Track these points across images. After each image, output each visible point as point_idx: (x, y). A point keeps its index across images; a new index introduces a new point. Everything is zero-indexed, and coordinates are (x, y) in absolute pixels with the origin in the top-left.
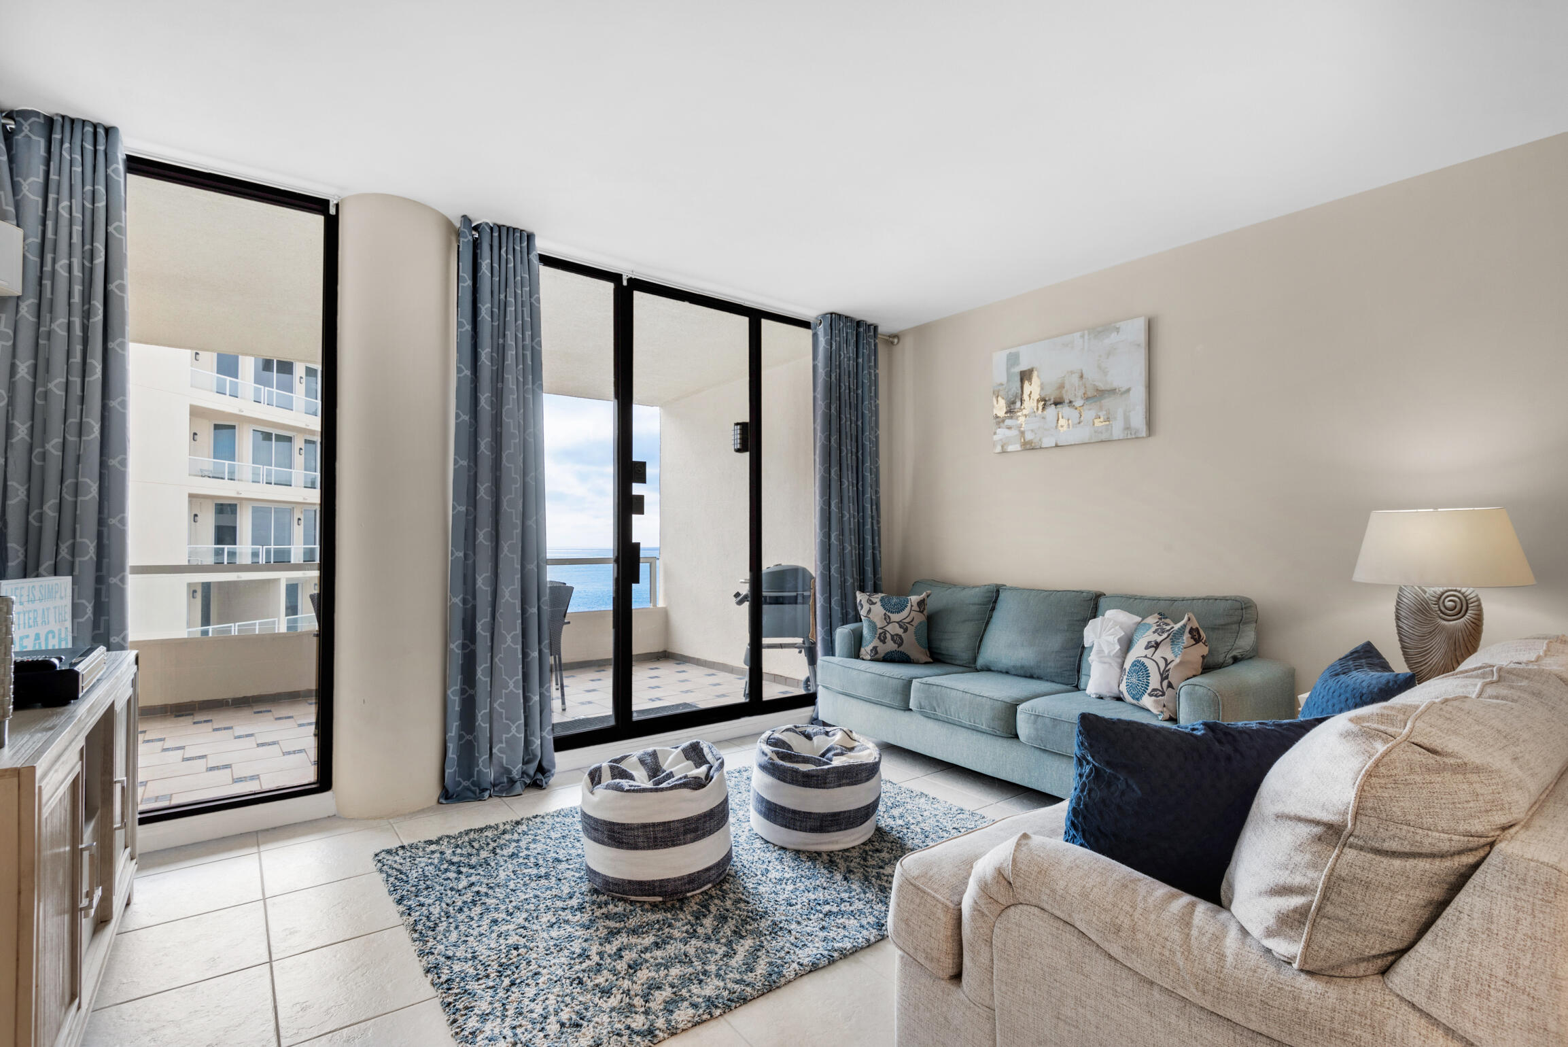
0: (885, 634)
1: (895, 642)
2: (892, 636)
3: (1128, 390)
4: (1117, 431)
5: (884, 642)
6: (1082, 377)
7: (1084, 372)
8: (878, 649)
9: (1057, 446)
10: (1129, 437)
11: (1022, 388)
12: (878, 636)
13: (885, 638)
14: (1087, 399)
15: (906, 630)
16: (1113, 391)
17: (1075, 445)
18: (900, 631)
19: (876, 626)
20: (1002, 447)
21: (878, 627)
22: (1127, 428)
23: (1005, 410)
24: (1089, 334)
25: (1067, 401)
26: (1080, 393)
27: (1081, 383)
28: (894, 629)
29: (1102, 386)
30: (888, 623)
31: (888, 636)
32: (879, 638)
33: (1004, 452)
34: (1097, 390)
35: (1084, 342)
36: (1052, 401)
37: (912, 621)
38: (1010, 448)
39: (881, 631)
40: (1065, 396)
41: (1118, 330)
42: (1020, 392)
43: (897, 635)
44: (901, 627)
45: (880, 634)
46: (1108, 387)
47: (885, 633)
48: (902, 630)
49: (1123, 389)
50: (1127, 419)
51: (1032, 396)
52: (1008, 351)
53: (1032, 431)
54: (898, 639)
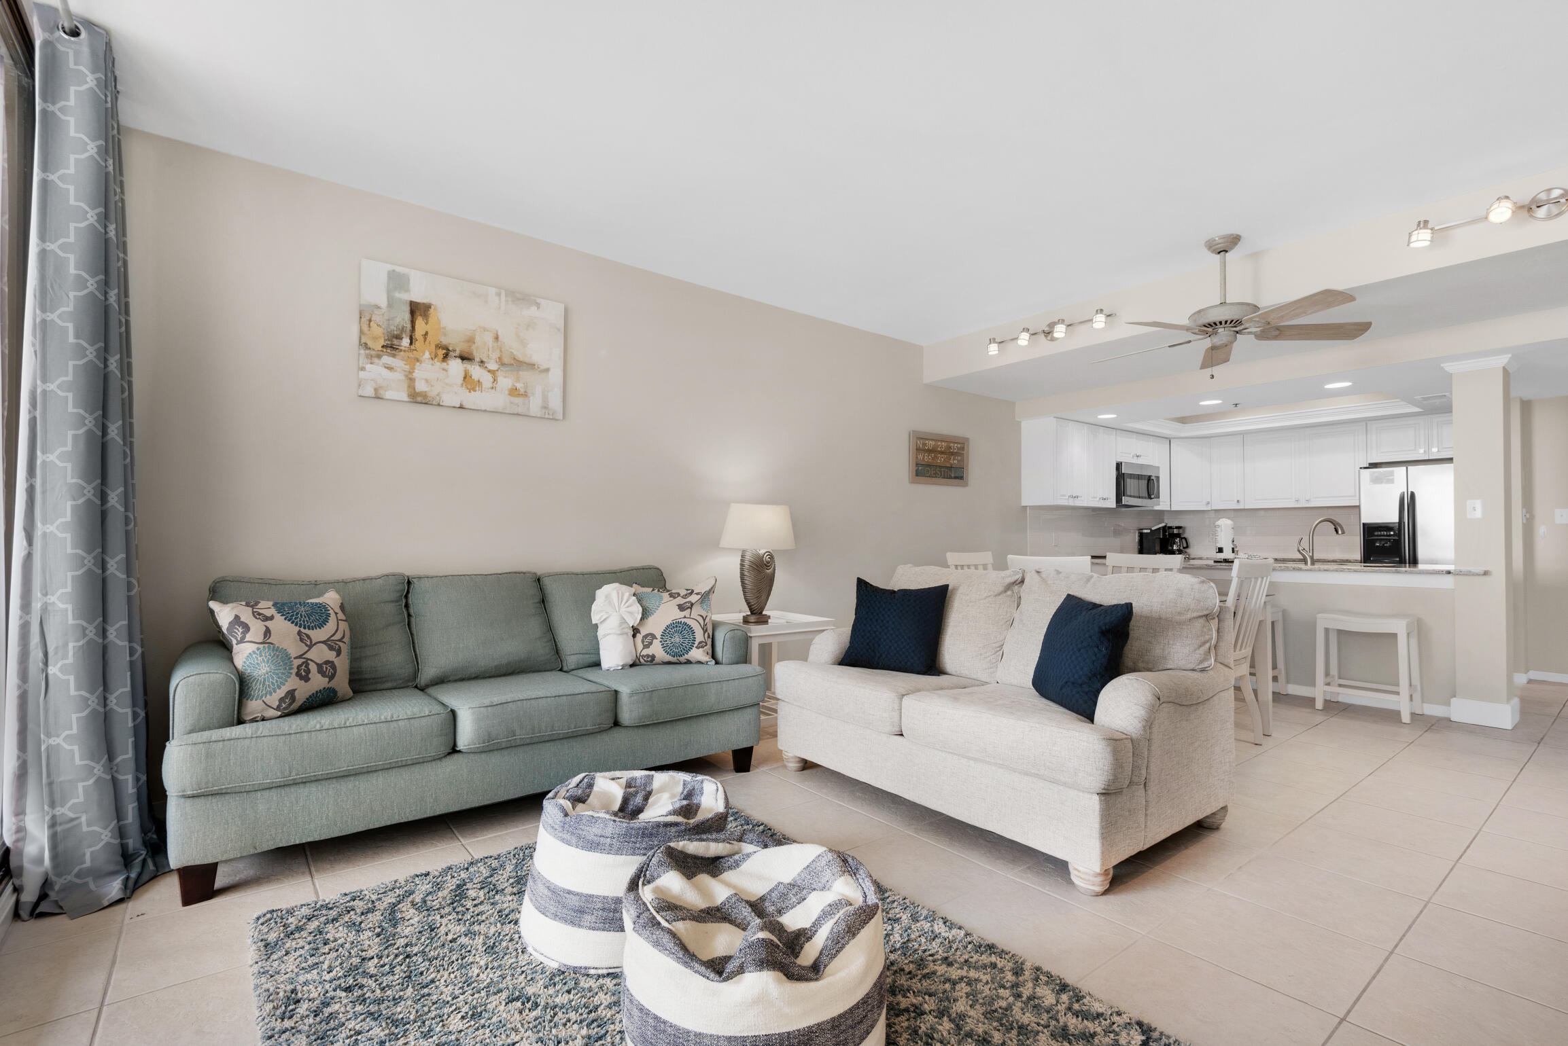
0: (307, 665)
1: (324, 675)
2: (319, 666)
3: (547, 370)
4: (535, 405)
5: (306, 678)
6: (497, 338)
7: (499, 334)
8: (296, 693)
9: (461, 407)
10: (547, 416)
11: (413, 323)
12: (295, 670)
13: (308, 671)
14: (503, 364)
15: (339, 653)
16: (532, 366)
17: (485, 411)
18: (331, 655)
19: (288, 656)
20: (376, 390)
21: (293, 655)
22: (545, 407)
23: (382, 342)
24: (506, 296)
25: (477, 359)
26: (495, 355)
27: (495, 344)
28: (320, 654)
29: (520, 357)
30: (310, 647)
31: (313, 667)
32: (298, 674)
33: (378, 397)
34: (514, 359)
35: (500, 300)
36: (457, 353)
37: (343, 637)
38: (389, 395)
39: (300, 661)
40: (475, 353)
41: (538, 306)
42: (409, 326)
43: (327, 662)
44: (331, 648)
45: (299, 667)
46: (527, 360)
47: (306, 663)
48: (334, 653)
49: (542, 368)
50: (545, 399)
51: (429, 338)
52: (390, 267)
53: (427, 381)
54: (327, 669)
